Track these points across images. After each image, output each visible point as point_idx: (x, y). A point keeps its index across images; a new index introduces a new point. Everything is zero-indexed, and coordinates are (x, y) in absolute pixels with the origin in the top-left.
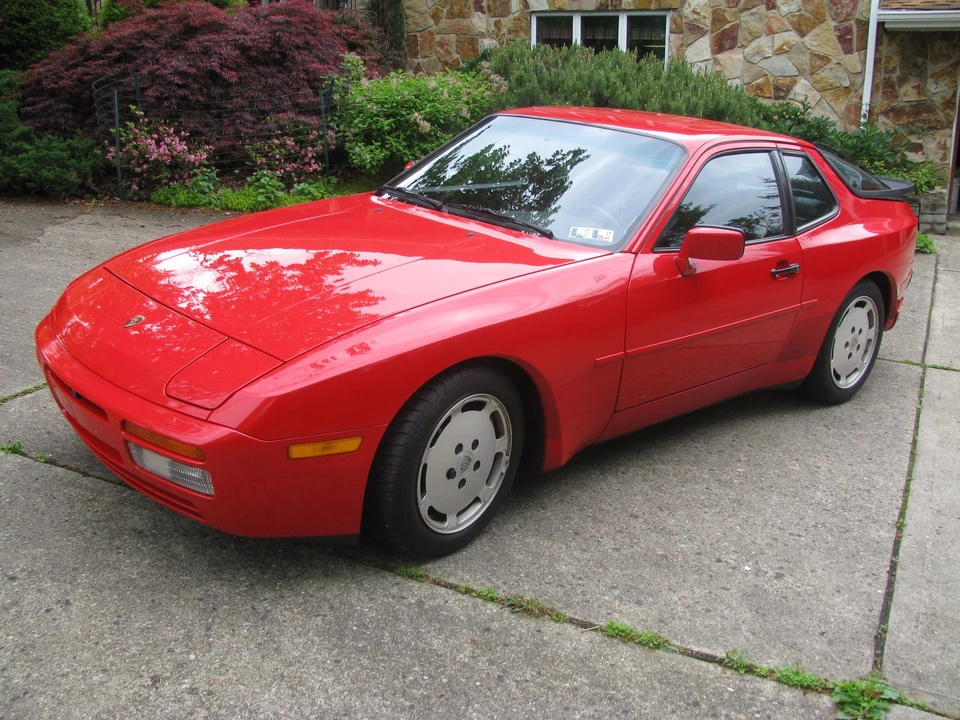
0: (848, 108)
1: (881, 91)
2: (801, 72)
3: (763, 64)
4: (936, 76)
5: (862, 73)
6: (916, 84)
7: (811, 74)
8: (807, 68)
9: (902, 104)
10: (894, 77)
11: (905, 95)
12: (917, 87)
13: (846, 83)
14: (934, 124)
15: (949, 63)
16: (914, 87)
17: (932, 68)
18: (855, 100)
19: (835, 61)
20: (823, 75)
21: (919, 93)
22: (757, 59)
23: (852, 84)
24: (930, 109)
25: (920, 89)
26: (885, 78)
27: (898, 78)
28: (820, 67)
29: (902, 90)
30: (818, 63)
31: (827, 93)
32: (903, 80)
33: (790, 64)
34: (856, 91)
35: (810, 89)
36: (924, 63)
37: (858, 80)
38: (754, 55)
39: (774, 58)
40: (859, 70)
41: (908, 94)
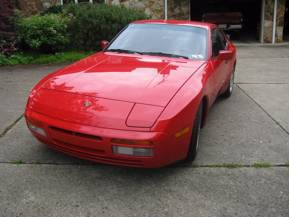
0: (161, 16)
1: (170, 10)
2: (146, 6)
3: (135, 5)
4: (184, 6)
5: (164, 6)
6: (179, 8)
7: (150, 7)
8: (148, 5)
9: (176, 14)
10: (173, 6)
11: (176, 11)
12: (179, 9)
13: (160, 9)
14: (185, 19)
15: (186, 2)
16: (178, 9)
17: (182, 3)
18: (163, 13)
19: (156, 3)
20: (153, 7)
21: (180, 10)
22: (133, 3)
23: (161, 9)
24: (183, 15)
25: (180, 9)
26: (170, 7)
27: (174, 6)
28: (152, 5)
29: (175, 10)
30: (151, 3)
31: (155, 12)
32: (175, 7)
33: (143, 4)
34: (163, 11)
35: (150, 11)
36: (180, 2)
37: (163, 8)
38: (132, 2)
39: (138, 3)
40: (163, 4)
41: (177, 11)
